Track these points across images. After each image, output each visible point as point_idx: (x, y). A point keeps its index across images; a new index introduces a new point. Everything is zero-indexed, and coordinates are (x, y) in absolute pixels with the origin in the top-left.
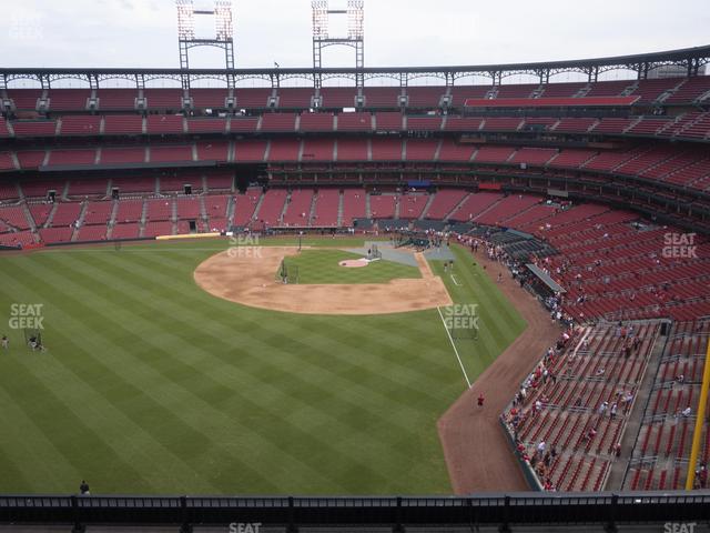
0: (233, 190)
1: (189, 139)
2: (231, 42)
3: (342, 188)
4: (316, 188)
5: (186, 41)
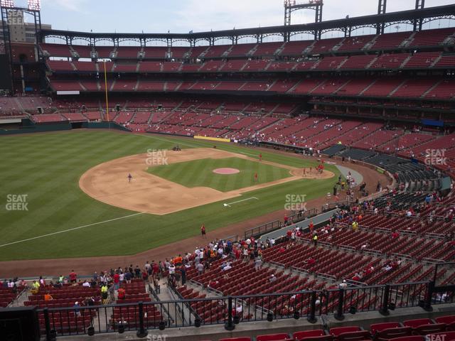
0: (289, 115)
1: (280, 76)
2: (322, 5)
3: (364, 120)
4: (345, 119)
5: (290, 7)
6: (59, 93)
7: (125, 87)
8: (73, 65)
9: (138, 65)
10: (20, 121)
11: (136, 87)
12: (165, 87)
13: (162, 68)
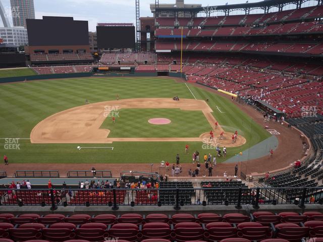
6: (157, 51)
7: (204, 47)
8: (172, 31)
9: (217, 30)
10: (129, 68)
11: (211, 48)
12: (232, 48)
13: (233, 32)
